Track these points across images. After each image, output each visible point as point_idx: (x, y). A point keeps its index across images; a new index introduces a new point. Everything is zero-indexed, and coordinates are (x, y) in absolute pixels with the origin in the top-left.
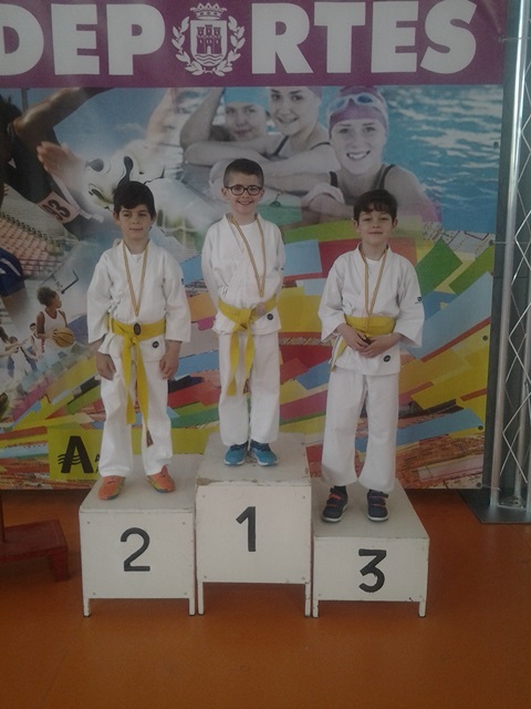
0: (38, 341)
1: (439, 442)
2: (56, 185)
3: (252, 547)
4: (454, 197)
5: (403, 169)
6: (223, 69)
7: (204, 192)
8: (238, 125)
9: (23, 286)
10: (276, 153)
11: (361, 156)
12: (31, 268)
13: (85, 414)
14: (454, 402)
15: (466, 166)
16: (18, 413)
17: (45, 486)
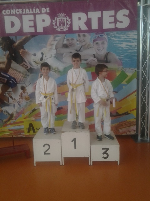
1: (124, 123)
2: (24, 60)
3: (75, 148)
5: (112, 53)
6: (65, 29)
8: (70, 43)
9: (17, 86)
10: (80, 50)
11: (101, 50)
12: (19, 81)
13: (33, 118)
14: (128, 112)
16: (16, 118)
17: (23, 136)
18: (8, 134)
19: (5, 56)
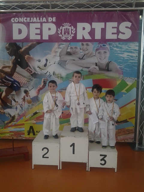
0: (23, 102)
1: (123, 130)
2: (29, 65)
3: (74, 153)
5: (113, 62)
6: (70, 38)
7: (65, 67)
8: (73, 51)
9: (20, 89)
10: (82, 58)
11: (103, 59)
12: (22, 85)
13: (34, 121)
14: (127, 119)
15: (129, 61)
16: (18, 120)
17: (23, 138)
18: (9, 135)
19: (11, 61)
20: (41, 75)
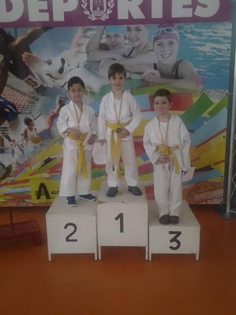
0: (25, 141)
2: (31, 72)
3: (122, 231)
4: (210, 73)
5: (186, 61)
6: (105, 17)
7: (97, 73)
8: (112, 43)
9: (17, 117)
10: (129, 55)
11: (167, 56)
12: (21, 109)
13: (46, 173)
14: (210, 166)
16: (17, 173)
17: (29, 205)
18: (3, 200)
20: (55, 89)
